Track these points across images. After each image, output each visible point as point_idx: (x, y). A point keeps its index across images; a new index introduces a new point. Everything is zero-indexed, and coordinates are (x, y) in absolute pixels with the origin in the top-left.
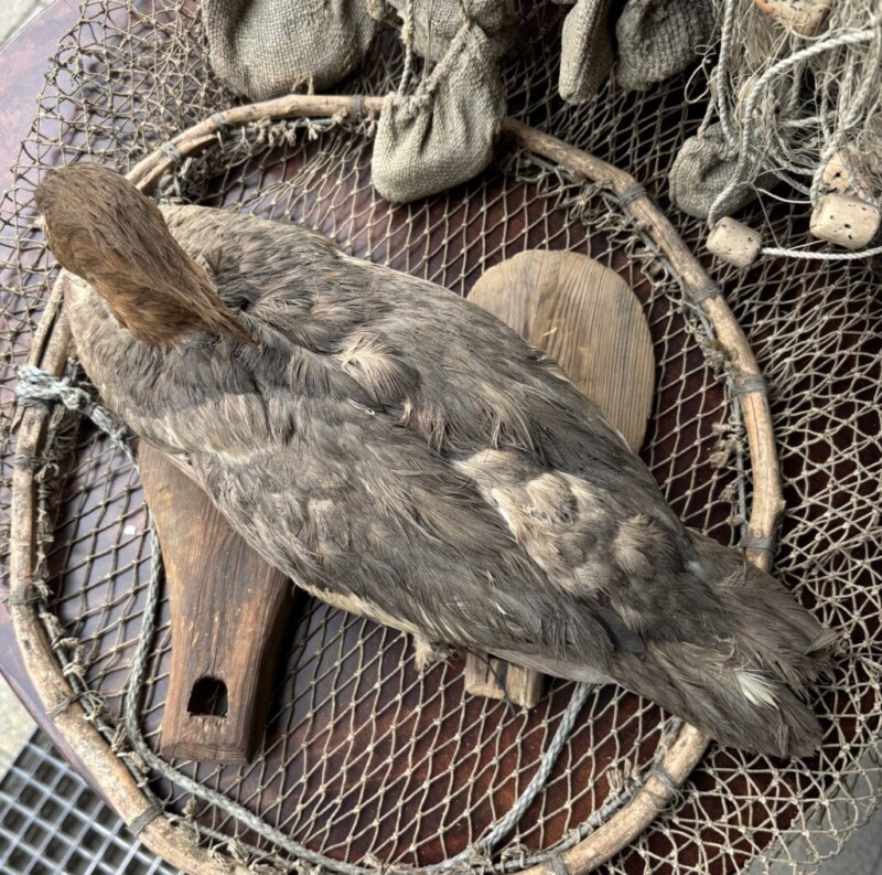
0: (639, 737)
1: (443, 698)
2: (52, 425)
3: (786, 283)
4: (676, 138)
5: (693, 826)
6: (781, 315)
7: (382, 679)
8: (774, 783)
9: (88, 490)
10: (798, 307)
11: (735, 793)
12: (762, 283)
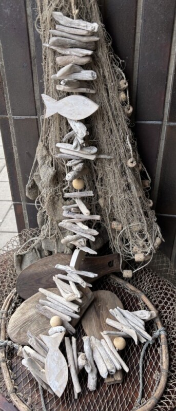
0: (156, 368)
2: (6, 351)
12: (135, 279)
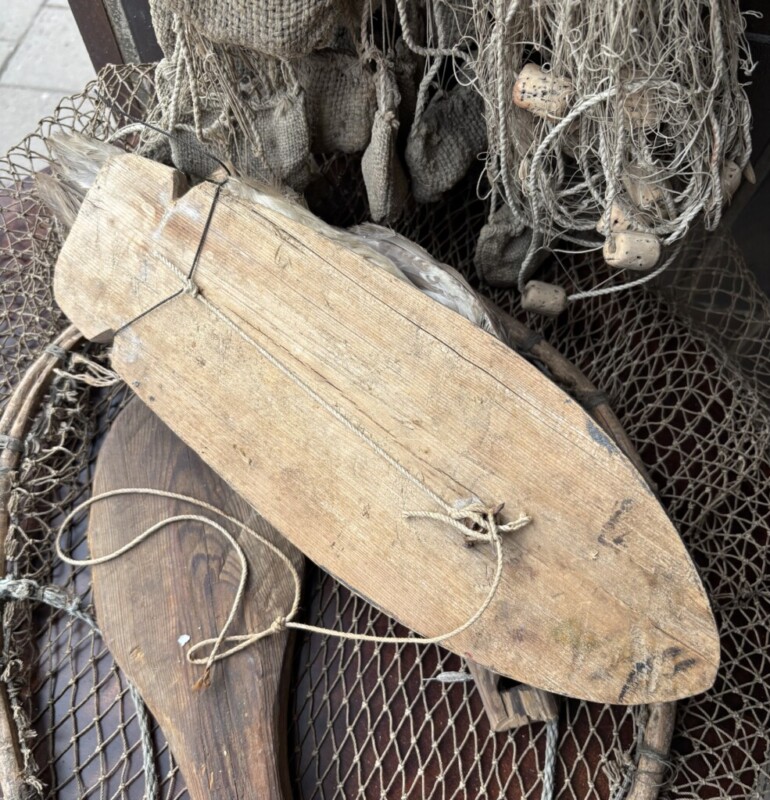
0: (615, 727)
1: (439, 755)
2: (5, 624)
3: (589, 317)
4: (466, 233)
5: (689, 789)
6: (595, 342)
7: (380, 756)
8: (739, 726)
9: (55, 674)
10: (606, 333)
11: (712, 745)
12: (572, 322)
